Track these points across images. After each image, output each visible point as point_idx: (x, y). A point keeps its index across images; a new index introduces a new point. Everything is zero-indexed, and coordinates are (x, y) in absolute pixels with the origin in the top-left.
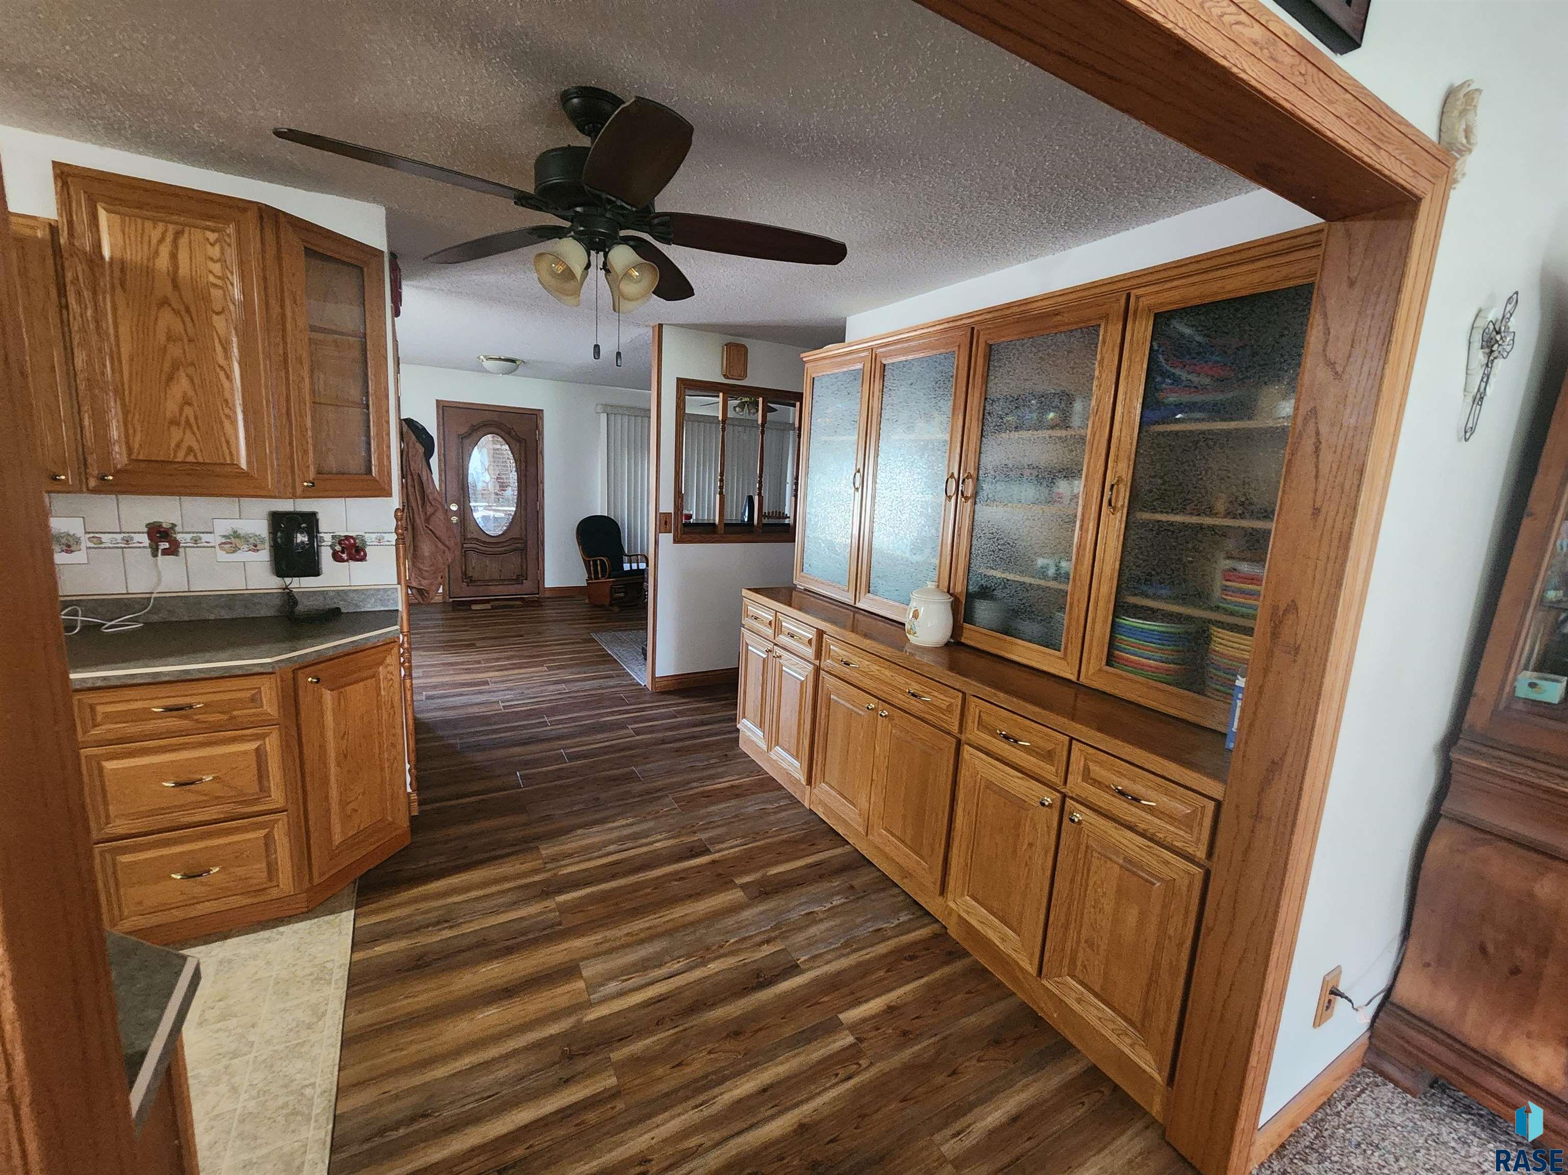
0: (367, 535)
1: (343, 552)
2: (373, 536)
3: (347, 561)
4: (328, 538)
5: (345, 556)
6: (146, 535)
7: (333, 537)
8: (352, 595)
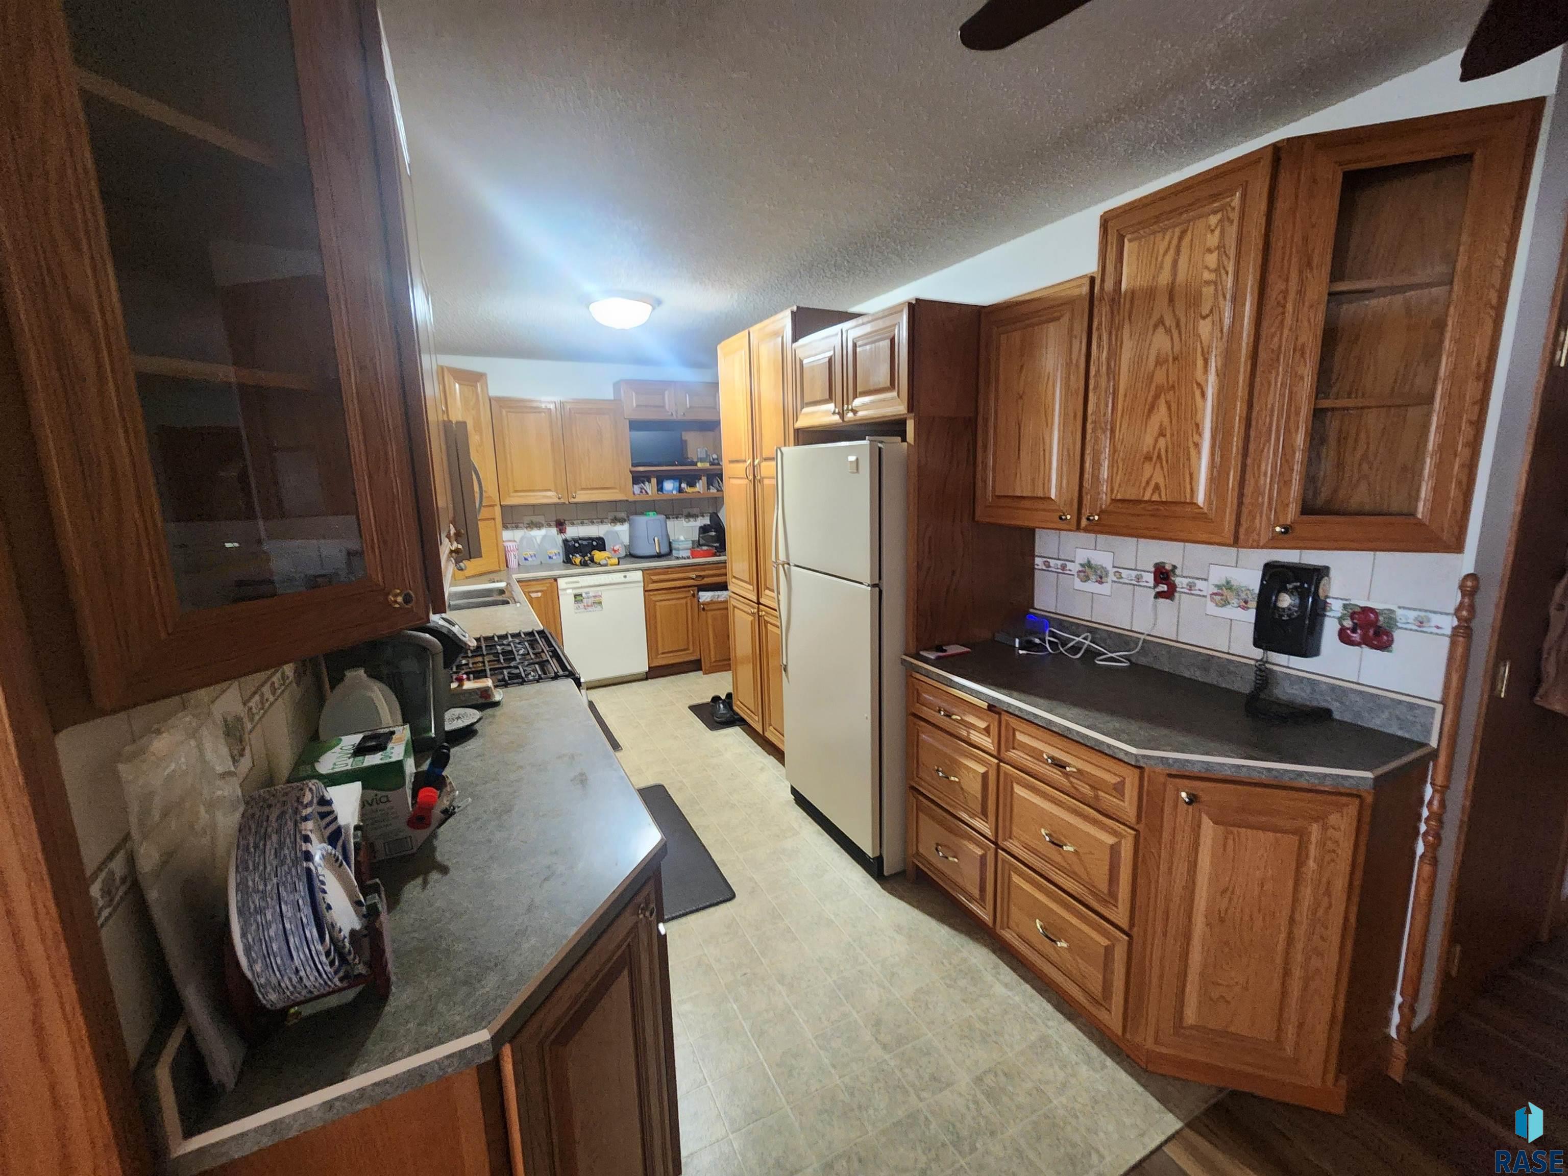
0: (1400, 613)
1: (1354, 630)
2: (1412, 615)
3: (1358, 644)
4: (1336, 608)
5: (1356, 637)
6: (1152, 575)
7: (1345, 607)
8: (1353, 697)
